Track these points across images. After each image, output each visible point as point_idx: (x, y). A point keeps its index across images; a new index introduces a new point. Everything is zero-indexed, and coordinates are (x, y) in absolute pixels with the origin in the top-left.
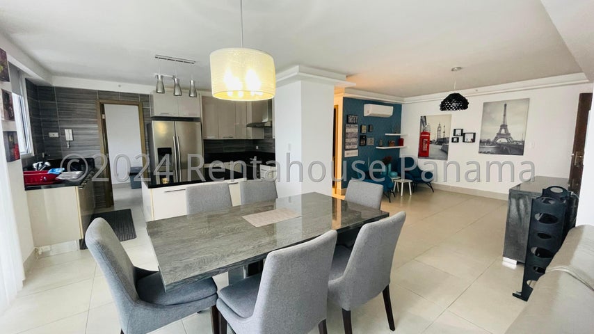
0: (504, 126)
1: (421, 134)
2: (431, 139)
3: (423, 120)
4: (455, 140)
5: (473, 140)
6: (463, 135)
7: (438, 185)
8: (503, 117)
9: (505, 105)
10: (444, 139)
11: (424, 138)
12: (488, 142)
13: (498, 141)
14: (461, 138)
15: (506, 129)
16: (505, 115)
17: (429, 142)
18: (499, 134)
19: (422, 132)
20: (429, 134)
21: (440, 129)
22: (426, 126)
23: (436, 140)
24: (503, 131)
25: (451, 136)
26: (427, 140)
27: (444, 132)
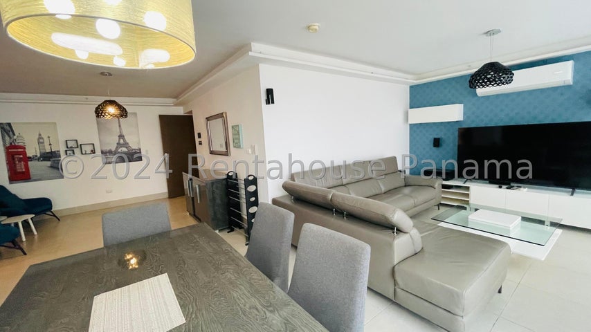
0: (121, 136)
1: (8, 148)
2: (29, 155)
3: (7, 129)
4: (69, 152)
5: (93, 152)
8: (118, 127)
10: (51, 152)
11: (15, 153)
12: (110, 152)
13: (119, 150)
14: (77, 151)
15: (124, 139)
16: (120, 126)
17: (27, 159)
18: (118, 144)
19: (8, 145)
20: (25, 148)
21: (41, 140)
22: (15, 137)
23: (39, 155)
24: (122, 141)
25: (62, 149)
26: (22, 156)
27: (50, 144)
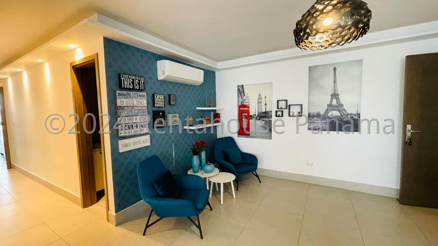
0: (335, 95)
1: (240, 107)
2: (251, 114)
3: (241, 90)
4: (279, 113)
5: (300, 114)
6: (288, 107)
7: (263, 170)
8: (333, 83)
9: (335, 69)
10: (266, 112)
11: (243, 111)
12: (318, 115)
13: (329, 114)
14: (286, 112)
15: (337, 99)
16: (335, 82)
17: (249, 117)
18: (330, 105)
19: (240, 104)
20: (249, 107)
21: (260, 101)
22: (245, 97)
23: (257, 115)
24: (334, 102)
25: (274, 109)
26: (246, 114)
27: (266, 104)
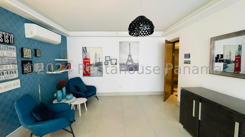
0: (130, 56)
1: (84, 59)
2: (91, 63)
3: (84, 50)
4: (106, 63)
5: (116, 64)
6: (111, 60)
9: (130, 44)
10: (99, 63)
11: (86, 62)
12: (124, 64)
13: (128, 64)
14: (109, 62)
15: (131, 57)
16: (130, 50)
17: (90, 65)
18: (128, 60)
19: (84, 58)
20: (90, 60)
21: (96, 56)
22: (87, 54)
23: (94, 64)
24: (130, 58)
25: (104, 61)
26: (88, 64)
27: (99, 58)
